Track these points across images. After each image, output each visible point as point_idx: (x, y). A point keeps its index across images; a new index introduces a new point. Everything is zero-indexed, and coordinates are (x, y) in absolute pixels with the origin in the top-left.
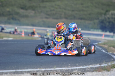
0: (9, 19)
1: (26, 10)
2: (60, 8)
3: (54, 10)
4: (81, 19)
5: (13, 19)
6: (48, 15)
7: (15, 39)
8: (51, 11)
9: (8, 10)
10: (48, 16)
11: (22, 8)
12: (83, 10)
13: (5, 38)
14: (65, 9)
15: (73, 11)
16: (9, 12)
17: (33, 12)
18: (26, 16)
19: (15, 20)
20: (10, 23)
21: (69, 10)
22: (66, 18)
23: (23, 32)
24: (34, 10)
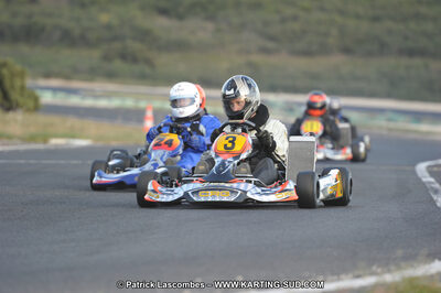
0: (107, 58)
1: (180, 17)
2: (322, 9)
3: (295, 18)
4: (411, 53)
5: (124, 57)
6: (272, 38)
7: (100, 144)
8: (283, 20)
9: (104, 18)
10: (270, 45)
11: (164, 12)
12: (418, 17)
13: (55, 142)
14: (342, 13)
15: (376, 19)
16: (108, 27)
17: (210, 26)
18: (180, 46)
19: (135, 60)
20: (111, 76)
21: (358, 17)
22: (346, 51)
23: (149, 114)
24: (211, 18)
